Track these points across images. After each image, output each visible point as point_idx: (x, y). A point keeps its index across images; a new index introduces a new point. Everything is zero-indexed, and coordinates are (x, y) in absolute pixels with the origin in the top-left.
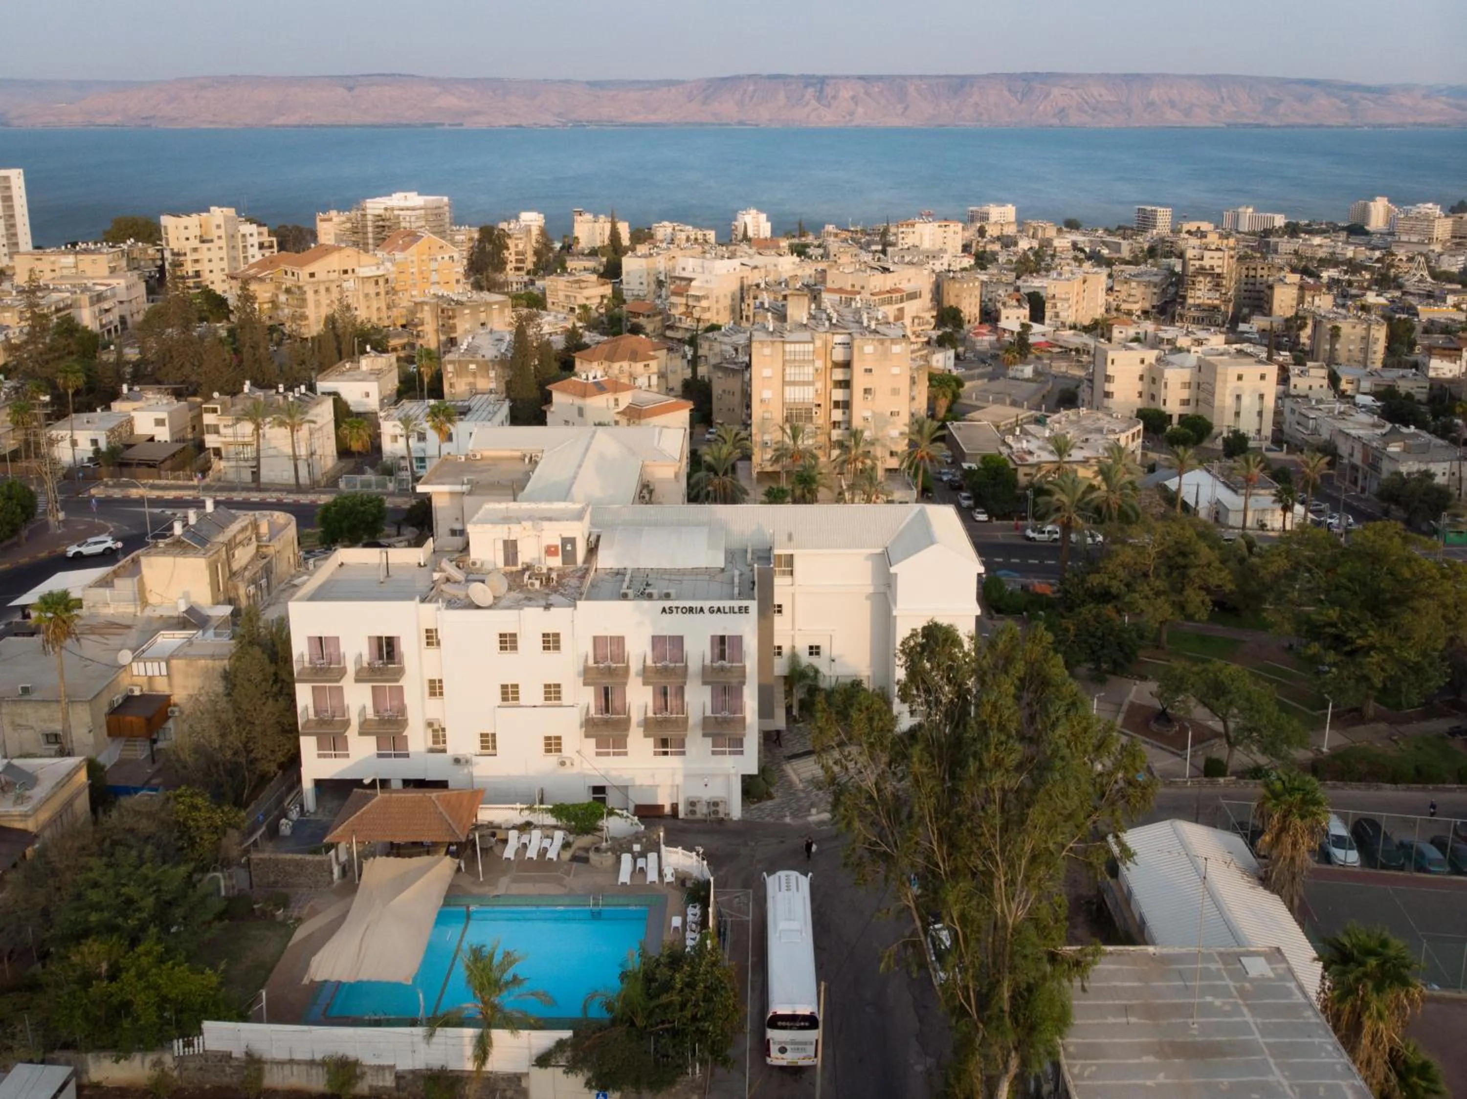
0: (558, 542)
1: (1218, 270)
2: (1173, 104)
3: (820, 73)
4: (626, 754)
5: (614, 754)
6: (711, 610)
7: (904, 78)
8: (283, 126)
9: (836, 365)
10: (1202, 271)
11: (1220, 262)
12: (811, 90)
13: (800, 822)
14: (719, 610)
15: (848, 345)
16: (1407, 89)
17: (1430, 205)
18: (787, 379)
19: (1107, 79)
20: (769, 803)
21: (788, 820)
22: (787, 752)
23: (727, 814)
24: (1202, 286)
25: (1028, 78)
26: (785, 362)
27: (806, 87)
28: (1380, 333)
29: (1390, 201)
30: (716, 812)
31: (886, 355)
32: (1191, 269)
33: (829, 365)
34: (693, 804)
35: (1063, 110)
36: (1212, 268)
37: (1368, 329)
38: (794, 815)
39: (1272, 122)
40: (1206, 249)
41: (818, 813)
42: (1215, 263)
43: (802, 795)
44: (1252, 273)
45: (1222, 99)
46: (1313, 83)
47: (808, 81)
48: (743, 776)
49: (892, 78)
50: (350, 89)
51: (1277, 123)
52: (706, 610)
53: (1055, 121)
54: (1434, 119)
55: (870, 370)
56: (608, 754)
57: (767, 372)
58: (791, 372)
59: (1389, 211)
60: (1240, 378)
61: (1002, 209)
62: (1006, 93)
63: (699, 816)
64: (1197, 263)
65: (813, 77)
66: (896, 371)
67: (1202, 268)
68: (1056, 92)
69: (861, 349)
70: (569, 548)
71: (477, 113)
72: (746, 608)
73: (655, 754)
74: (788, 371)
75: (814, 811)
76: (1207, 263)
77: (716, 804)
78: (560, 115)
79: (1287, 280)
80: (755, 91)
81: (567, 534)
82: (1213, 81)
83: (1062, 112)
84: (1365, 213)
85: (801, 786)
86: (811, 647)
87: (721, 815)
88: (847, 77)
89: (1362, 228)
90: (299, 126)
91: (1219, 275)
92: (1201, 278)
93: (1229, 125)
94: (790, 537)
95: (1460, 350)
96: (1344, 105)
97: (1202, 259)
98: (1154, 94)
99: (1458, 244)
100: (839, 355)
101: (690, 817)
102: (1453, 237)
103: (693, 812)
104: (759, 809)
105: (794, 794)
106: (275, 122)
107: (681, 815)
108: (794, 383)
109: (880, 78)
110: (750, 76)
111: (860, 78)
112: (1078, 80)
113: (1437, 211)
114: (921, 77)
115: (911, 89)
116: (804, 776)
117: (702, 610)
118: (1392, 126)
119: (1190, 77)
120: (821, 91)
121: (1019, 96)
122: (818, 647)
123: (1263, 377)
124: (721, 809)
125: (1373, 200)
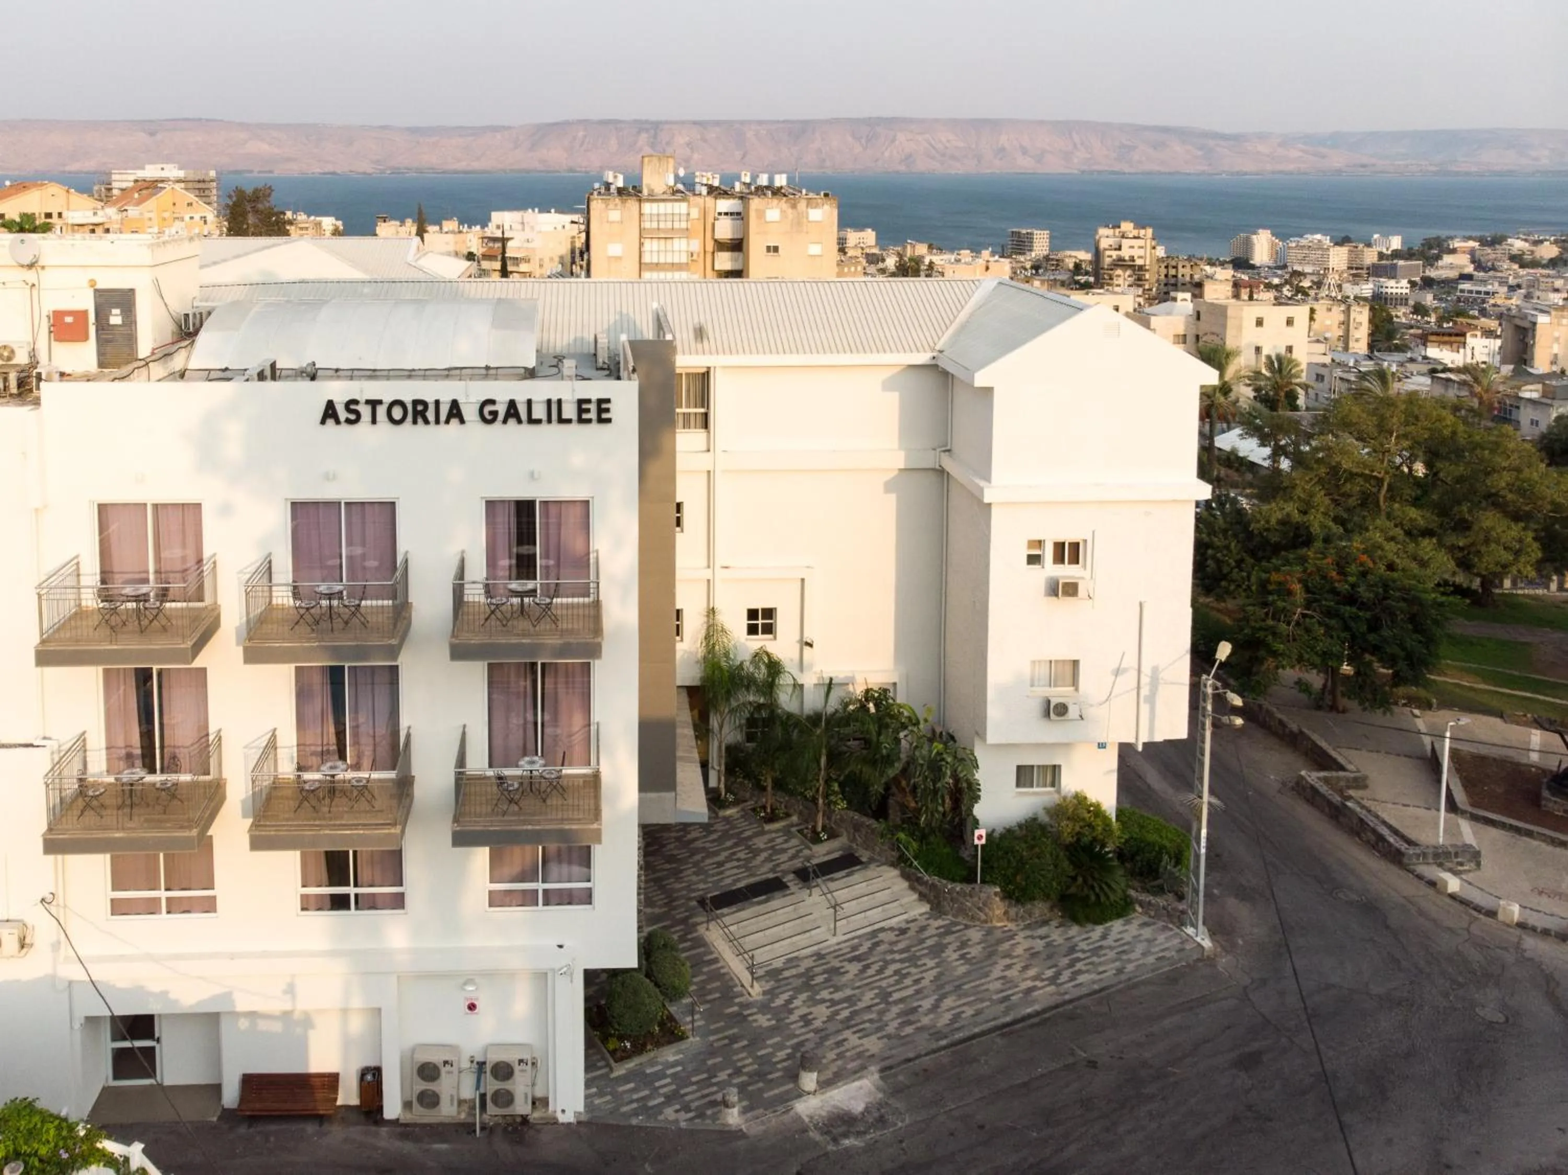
0: (87, 303)
1: (1139, 262)
2: (1025, 152)
3: (653, 118)
4: (209, 906)
5: (174, 907)
6: (488, 415)
7: (742, 123)
8: (76, 173)
9: (721, 246)
10: (1120, 263)
11: (1141, 252)
12: (644, 136)
13: (772, 1120)
14: (512, 411)
15: (739, 216)
16: (1262, 137)
17: (1318, 236)
18: (647, 259)
19: (954, 124)
20: (670, 1054)
21: (733, 1117)
22: (707, 887)
23: (540, 1102)
24: (1120, 281)
25: (872, 123)
26: (642, 234)
27: (639, 132)
28: (1362, 316)
29: (1273, 235)
30: (503, 1098)
31: (799, 224)
32: (1108, 261)
33: (710, 246)
34: (428, 1072)
35: (909, 156)
36: (1132, 259)
37: (1347, 312)
38: (753, 1103)
39: (1127, 169)
40: (1123, 237)
41: (825, 1085)
42: (1136, 253)
43: (764, 1021)
44: (1172, 272)
45: (1075, 145)
46: (1166, 130)
47: (642, 126)
48: (590, 976)
49: (729, 124)
50: (152, 134)
51: (1132, 170)
52: (470, 412)
53: (902, 168)
54: (1291, 167)
55: (776, 249)
56: (151, 907)
57: (615, 249)
58: (653, 250)
59: (1273, 245)
60: (1259, 323)
61: (861, 234)
62: (850, 139)
63: (447, 1111)
64: (1115, 254)
65: (647, 122)
66: (815, 249)
67: (1121, 259)
68: (901, 137)
69: (761, 214)
70: (116, 318)
71: (289, 160)
72: (603, 405)
73: (307, 904)
74: (648, 245)
75: (809, 1080)
76: (1126, 253)
77: (503, 1071)
78: (378, 162)
79: (1217, 276)
80: (585, 136)
81: (111, 281)
82: (1066, 128)
83: (908, 158)
84: (1248, 245)
85: (756, 991)
86: (752, 614)
87: (521, 1107)
88: (683, 123)
89: (1247, 261)
90: (95, 173)
91: (1141, 268)
92: (1119, 272)
93: (1083, 172)
94: (700, 333)
95: (1463, 335)
96: (1200, 153)
97: (1119, 248)
98: (1003, 140)
99: (1354, 275)
100: (725, 230)
101: (421, 1115)
102: (1350, 268)
103: (429, 1100)
104: (637, 1076)
105: (740, 1018)
106: (68, 168)
107: (392, 1108)
108: (657, 267)
109: (717, 123)
110: (580, 122)
111: (695, 123)
112: (926, 125)
113: (1327, 241)
114: (760, 123)
115: (750, 134)
116: (761, 956)
117: (455, 411)
118: (1251, 174)
119: (1041, 123)
120: (655, 137)
121: (863, 141)
122: (769, 613)
123: (1290, 322)
124: (520, 1086)
125: (1255, 233)
